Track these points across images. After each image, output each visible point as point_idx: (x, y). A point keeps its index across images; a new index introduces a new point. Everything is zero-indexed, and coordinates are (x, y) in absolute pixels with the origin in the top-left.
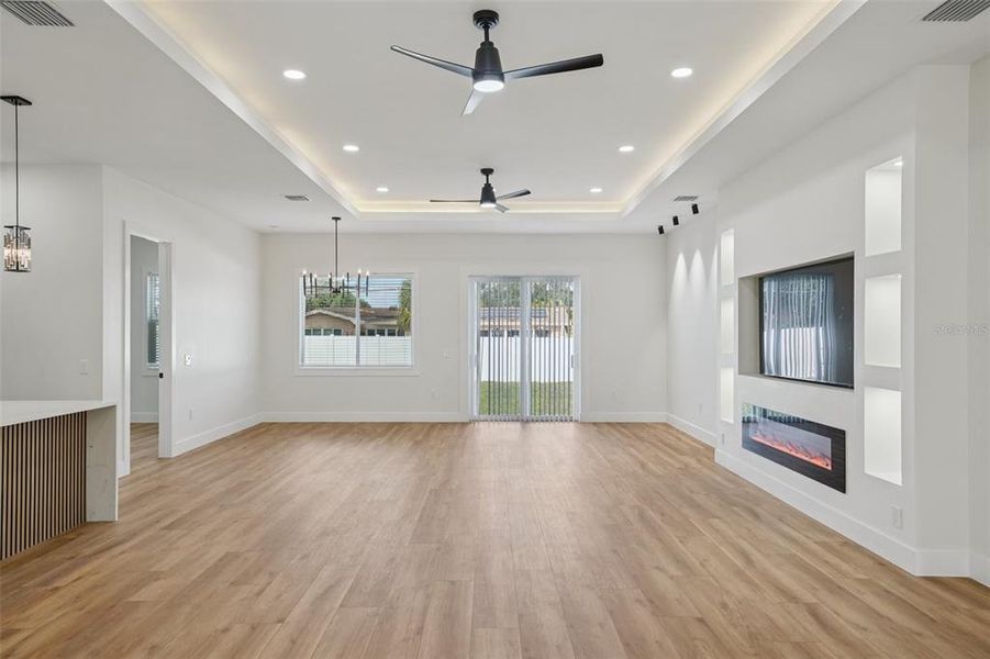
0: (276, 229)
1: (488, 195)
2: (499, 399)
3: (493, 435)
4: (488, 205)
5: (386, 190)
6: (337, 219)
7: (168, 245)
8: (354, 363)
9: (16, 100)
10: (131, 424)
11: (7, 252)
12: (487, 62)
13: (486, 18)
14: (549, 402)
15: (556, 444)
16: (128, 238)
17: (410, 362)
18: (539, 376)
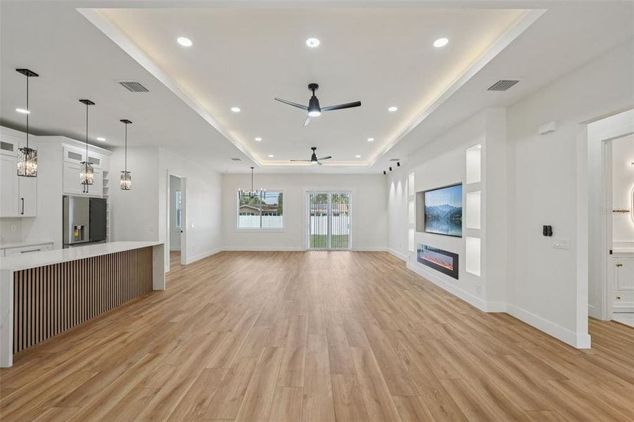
1: (314, 158)
2: (318, 241)
3: (316, 256)
4: (314, 162)
5: (272, 156)
6: (252, 168)
7: (184, 179)
9: (126, 121)
11: (122, 182)
12: (314, 104)
13: (313, 87)
14: (339, 242)
15: (342, 260)
16: (169, 176)
17: (282, 226)
18: (335, 232)
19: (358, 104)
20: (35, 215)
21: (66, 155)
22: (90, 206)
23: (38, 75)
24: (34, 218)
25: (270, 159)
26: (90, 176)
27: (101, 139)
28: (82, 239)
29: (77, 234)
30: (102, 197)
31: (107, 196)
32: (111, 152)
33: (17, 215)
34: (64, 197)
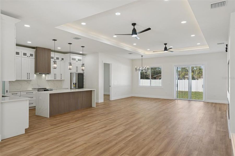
0: (133, 59)
1: (166, 49)
2: (183, 95)
5: (149, 50)
6: (142, 56)
7: (111, 64)
8: (150, 85)
9: (83, 47)
10: (104, 95)
11: (82, 68)
12: (134, 32)
13: (134, 24)
16: (103, 64)
17: (161, 85)
18: (193, 90)
19: (149, 29)
20: (64, 79)
21: (71, 59)
22: (78, 76)
23: (56, 40)
24: (64, 80)
25: (149, 51)
26: (71, 67)
27: (81, 52)
28: (76, 87)
29: (74, 86)
30: (82, 73)
31: (84, 72)
32: (85, 56)
33: (60, 79)
34: (71, 73)
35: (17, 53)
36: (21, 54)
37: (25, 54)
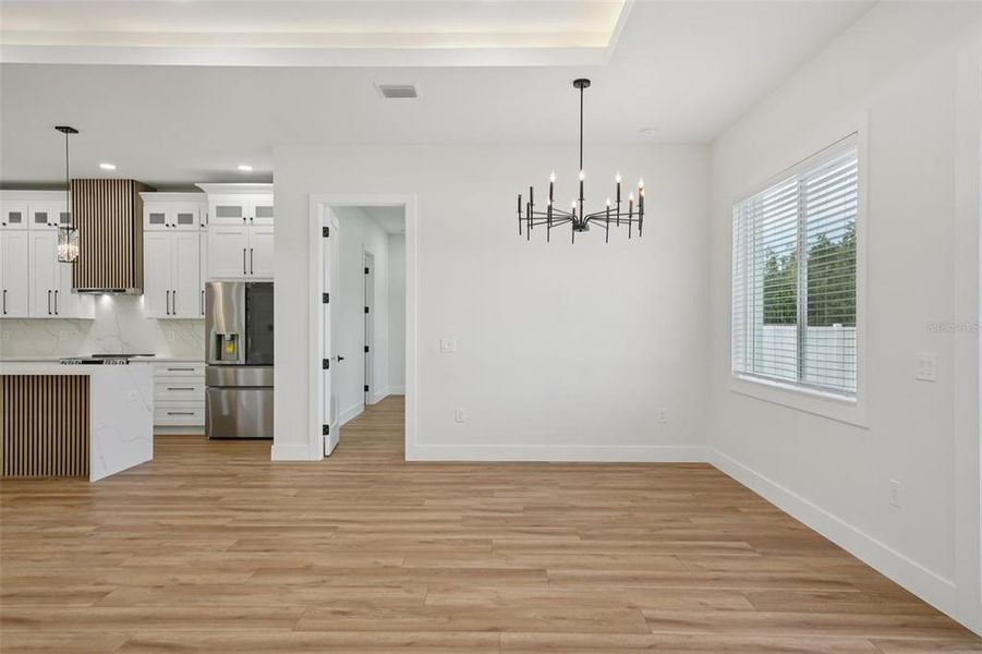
6: (582, 83)
21: (214, 212)
22: (246, 299)
28: (238, 358)
29: (231, 349)
30: (268, 281)
35: (15, 217)
36: (28, 218)
37: (41, 218)
